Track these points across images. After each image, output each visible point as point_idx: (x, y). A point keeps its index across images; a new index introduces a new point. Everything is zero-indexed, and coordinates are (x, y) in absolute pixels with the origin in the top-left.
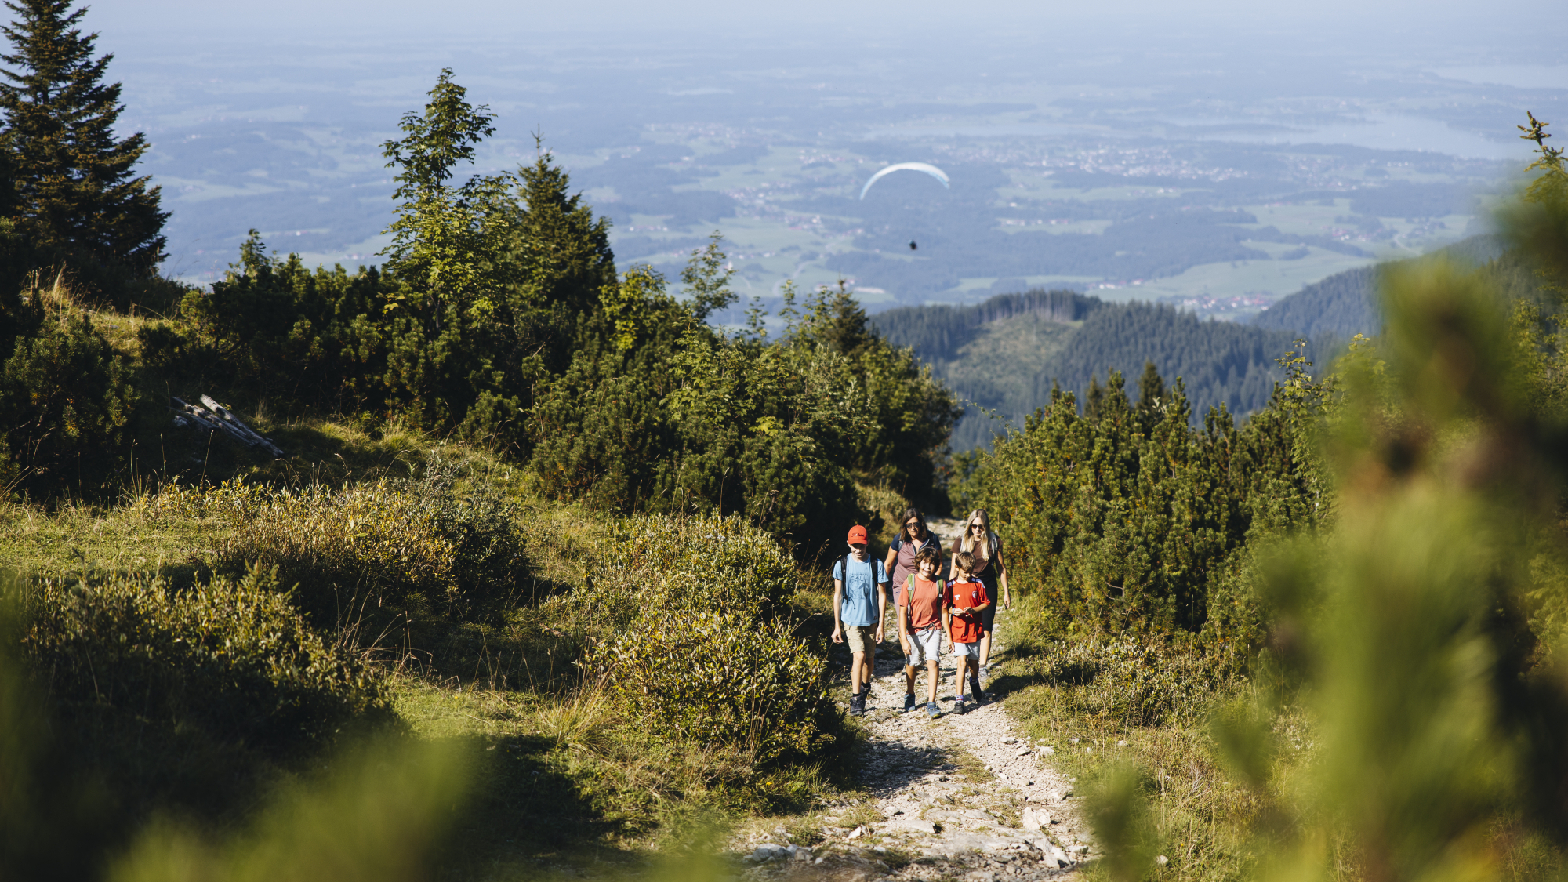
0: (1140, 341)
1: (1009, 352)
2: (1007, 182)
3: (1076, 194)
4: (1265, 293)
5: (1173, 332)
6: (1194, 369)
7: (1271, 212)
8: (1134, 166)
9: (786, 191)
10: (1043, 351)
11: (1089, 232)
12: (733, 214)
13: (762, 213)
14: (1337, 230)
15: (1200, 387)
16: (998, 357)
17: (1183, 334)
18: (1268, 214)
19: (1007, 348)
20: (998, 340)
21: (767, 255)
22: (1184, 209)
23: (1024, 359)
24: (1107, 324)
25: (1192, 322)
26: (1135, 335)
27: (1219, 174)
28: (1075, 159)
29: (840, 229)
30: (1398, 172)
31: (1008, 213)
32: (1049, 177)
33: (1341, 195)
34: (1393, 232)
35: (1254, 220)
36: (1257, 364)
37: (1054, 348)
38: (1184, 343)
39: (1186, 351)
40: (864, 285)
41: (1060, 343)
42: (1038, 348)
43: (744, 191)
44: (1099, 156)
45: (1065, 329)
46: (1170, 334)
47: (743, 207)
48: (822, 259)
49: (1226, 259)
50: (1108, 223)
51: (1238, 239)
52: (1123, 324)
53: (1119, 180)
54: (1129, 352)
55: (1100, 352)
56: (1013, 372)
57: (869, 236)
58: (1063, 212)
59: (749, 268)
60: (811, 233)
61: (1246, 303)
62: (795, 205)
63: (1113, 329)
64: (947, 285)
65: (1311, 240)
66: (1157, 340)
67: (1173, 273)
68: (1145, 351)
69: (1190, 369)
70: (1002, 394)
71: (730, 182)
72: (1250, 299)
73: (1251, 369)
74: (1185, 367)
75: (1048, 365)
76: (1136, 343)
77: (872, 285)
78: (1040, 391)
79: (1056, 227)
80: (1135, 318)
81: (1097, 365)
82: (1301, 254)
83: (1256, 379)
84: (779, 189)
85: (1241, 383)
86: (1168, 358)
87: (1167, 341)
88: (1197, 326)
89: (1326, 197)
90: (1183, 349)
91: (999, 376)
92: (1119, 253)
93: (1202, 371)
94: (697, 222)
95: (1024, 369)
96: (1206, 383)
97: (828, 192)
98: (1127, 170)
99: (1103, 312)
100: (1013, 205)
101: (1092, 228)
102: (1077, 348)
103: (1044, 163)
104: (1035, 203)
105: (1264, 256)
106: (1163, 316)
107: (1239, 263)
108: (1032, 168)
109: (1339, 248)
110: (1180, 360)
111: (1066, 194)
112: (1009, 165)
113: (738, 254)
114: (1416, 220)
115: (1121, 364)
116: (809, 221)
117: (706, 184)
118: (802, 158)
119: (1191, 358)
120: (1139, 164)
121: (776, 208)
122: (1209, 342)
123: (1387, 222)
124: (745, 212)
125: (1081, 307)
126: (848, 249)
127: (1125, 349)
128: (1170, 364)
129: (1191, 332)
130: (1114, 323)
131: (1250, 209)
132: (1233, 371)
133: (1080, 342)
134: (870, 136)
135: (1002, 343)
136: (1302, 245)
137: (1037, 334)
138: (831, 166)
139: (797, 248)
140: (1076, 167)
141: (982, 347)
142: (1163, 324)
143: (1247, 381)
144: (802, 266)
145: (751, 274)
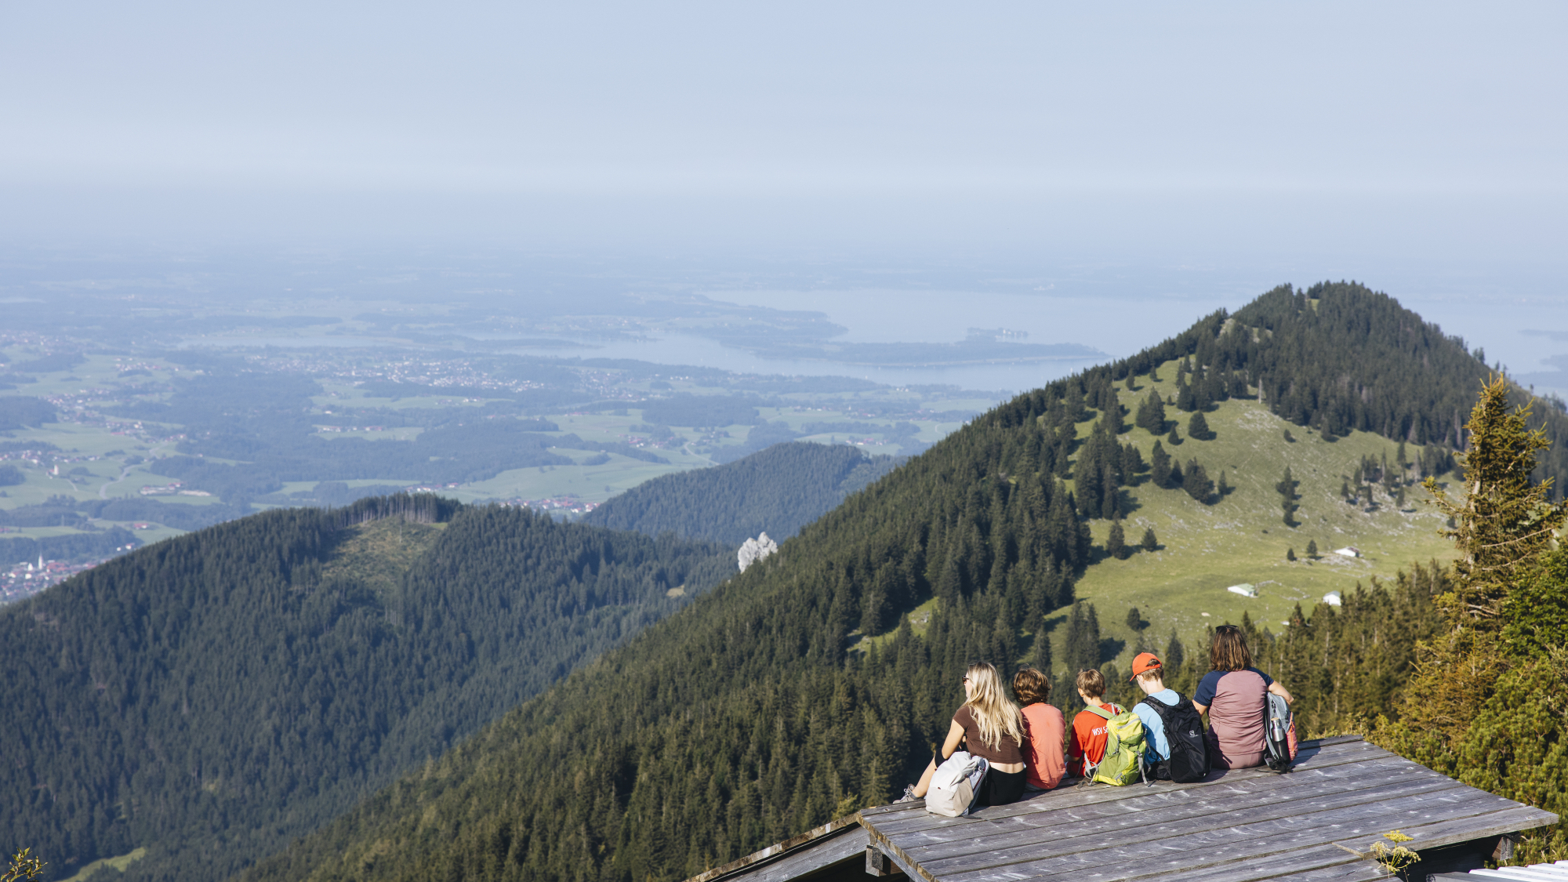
0: (502, 541)
1: (376, 552)
2: (320, 391)
3: (386, 403)
4: (572, 496)
5: (532, 533)
6: (552, 567)
7: (571, 421)
8: (438, 377)
9: (105, 397)
10: (409, 551)
11: (403, 438)
12: (54, 420)
13: (83, 418)
14: (633, 438)
15: (558, 584)
16: (366, 557)
17: (540, 535)
18: (569, 422)
19: (375, 548)
20: (365, 541)
21: (92, 459)
22: (490, 417)
23: (391, 558)
24: (470, 525)
25: (548, 523)
26: (496, 536)
27: (517, 385)
28: (381, 370)
29: (163, 434)
30: (681, 385)
31: (325, 420)
32: (360, 387)
33: (633, 406)
34: (682, 441)
35: (556, 428)
36: (608, 562)
37: (420, 549)
38: (541, 543)
39: (544, 550)
40: (190, 489)
41: (425, 544)
42: (404, 548)
43: (62, 397)
44: (404, 368)
45: (429, 530)
46: (528, 534)
47: (64, 413)
48: (146, 463)
49: (534, 465)
50: (420, 430)
51: (544, 446)
52: (485, 526)
53: (427, 391)
54: (492, 552)
55: (465, 551)
56: (381, 571)
57: (192, 441)
58: (377, 419)
59: (75, 471)
60: (134, 438)
61: (556, 505)
62: (115, 411)
63: (476, 529)
64: (271, 489)
65: (611, 447)
66: (517, 540)
67: (485, 478)
68: (506, 550)
69: (549, 568)
70: (373, 592)
71: (47, 387)
72: (559, 501)
73: (603, 568)
74: (543, 565)
75: (416, 564)
76: (498, 542)
77: (198, 488)
78: (410, 589)
79: (371, 434)
80: (497, 521)
81: (463, 564)
82: (603, 460)
83: (609, 576)
84: (98, 396)
85: (595, 581)
86: (528, 557)
87: (526, 541)
88: (553, 527)
89: (621, 408)
90: (541, 548)
91: (369, 576)
92: (432, 459)
93: (559, 569)
94: (19, 427)
95: (393, 569)
96: (563, 581)
97: (146, 398)
98: (432, 381)
99: (465, 514)
100: (328, 412)
101: (403, 434)
102: (443, 548)
103: (353, 374)
104: (349, 411)
105: (568, 462)
106: (521, 519)
107: (546, 468)
108: (341, 378)
109: (636, 454)
110: (538, 559)
111: (377, 403)
112: (320, 375)
113: (63, 458)
114: (703, 429)
115: (485, 563)
116: (132, 427)
117: (24, 390)
118: (118, 365)
119: (549, 557)
120: (444, 376)
121: (96, 414)
122: (564, 541)
123: (678, 431)
124: (66, 418)
125: (444, 509)
126: (171, 454)
127: (488, 549)
128: (530, 562)
129: (548, 533)
130: (476, 525)
131: (551, 418)
132: (587, 569)
133: (445, 542)
134: (183, 346)
135: (370, 544)
136: (603, 451)
137: (403, 535)
138: (148, 374)
139: (121, 452)
140: (384, 377)
141: (352, 548)
142: (521, 524)
143: (600, 577)
144: (127, 470)
145: (77, 478)
